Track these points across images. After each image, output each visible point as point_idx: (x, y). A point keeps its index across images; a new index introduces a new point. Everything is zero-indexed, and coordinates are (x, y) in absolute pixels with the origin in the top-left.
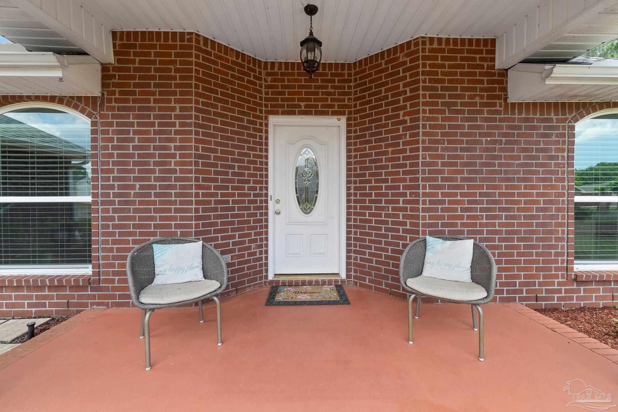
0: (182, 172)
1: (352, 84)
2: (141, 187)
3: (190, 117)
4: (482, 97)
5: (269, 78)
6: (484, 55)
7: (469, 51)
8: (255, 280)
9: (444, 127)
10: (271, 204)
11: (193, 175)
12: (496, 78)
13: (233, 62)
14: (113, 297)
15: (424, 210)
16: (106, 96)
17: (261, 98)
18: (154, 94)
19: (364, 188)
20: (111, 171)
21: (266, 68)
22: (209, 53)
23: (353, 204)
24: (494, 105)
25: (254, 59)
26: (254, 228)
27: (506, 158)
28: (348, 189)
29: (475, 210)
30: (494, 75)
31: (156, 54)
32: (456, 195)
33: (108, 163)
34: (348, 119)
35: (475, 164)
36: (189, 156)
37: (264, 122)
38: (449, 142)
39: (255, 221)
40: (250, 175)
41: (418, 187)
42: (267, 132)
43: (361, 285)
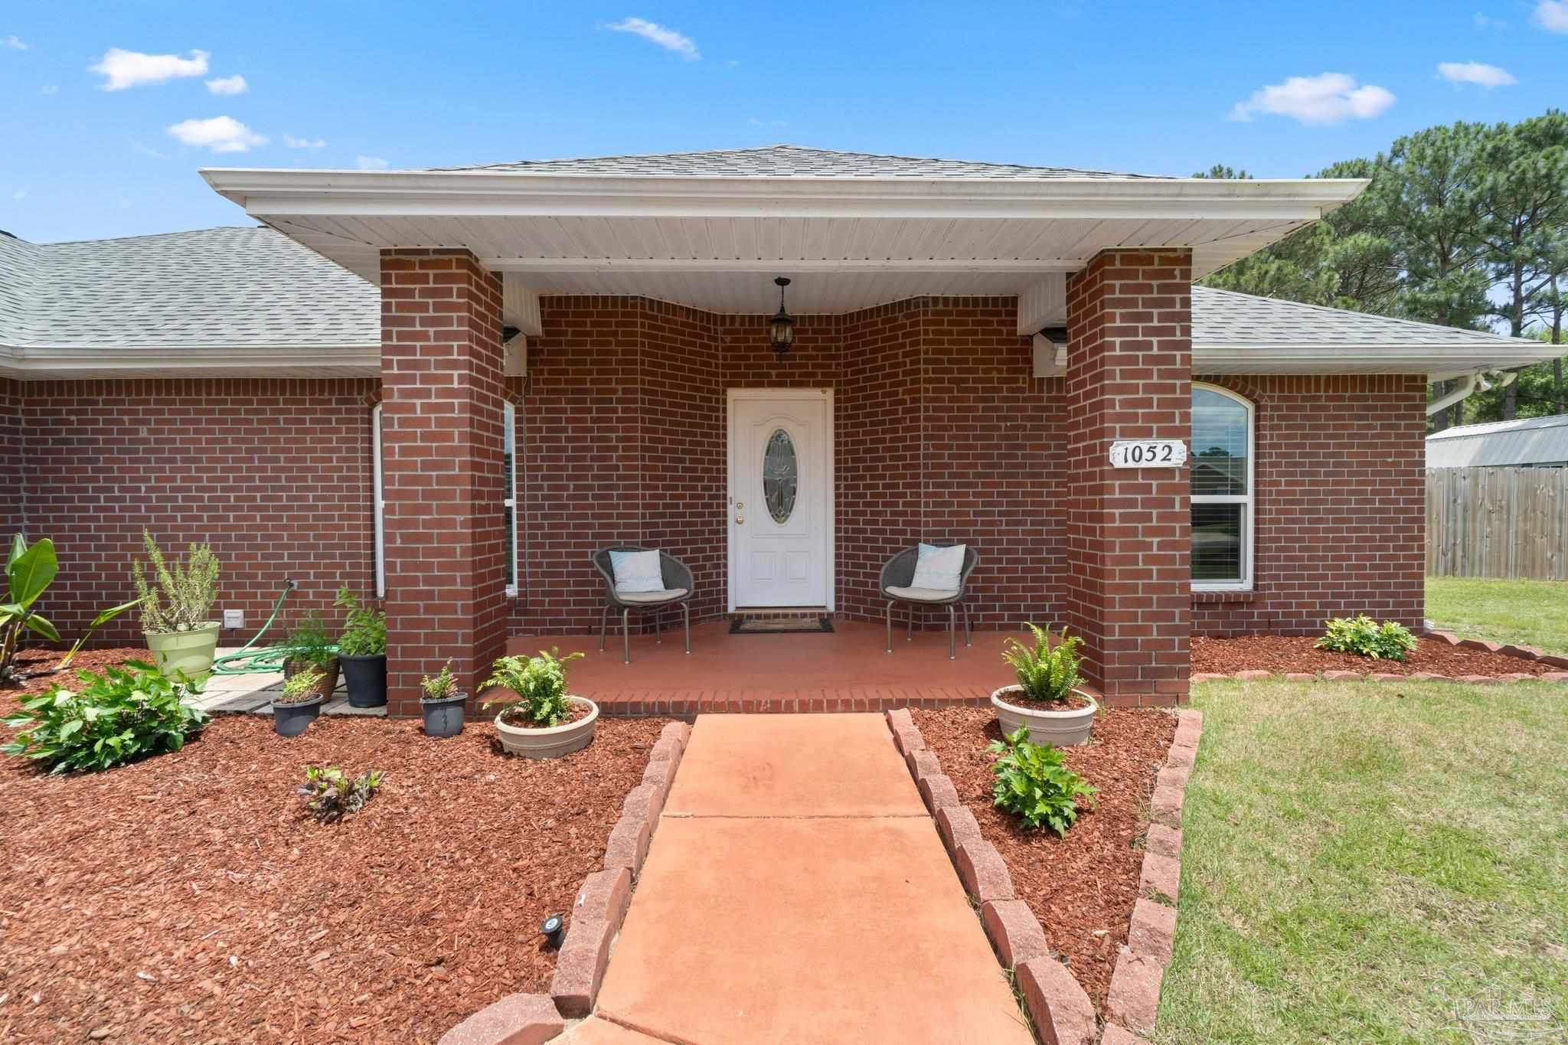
0: (626, 468)
1: (842, 344)
2: (576, 488)
3: (635, 401)
4: (1000, 371)
5: (728, 338)
6: (1003, 318)
7: (983, 313)
8: (711, 610)
9: (951, 409)
10: (730, 508)
11: (640, 473)
12: (1018, 346)
13: (683, 324)
14: (544, 622)
15: (926, 514)
16: (532, 377)
17: (717, 366)
18: (590, 372)
19: (857, 487)
20: (539, 468)
21: (723, 324)
22: (655, 318)
23: (843, 509)
24: (1016, 380)
25: (708, 314)
26: (710, 541)
27: (1032, 447)
28: (837, 487)
29: (992, 513)
30: (1014, 342)
31: (593, 324)
32: (967, 495)
33: (535, 459)
34: (837, 393)
35: (991, 456)
36: (635, 449)
37: (721, 397)
38: (958, 428)
39: (711, 532)
40: (704, 470)
41: (918, 485)
42: (725, 410)
43: (855, 618)
